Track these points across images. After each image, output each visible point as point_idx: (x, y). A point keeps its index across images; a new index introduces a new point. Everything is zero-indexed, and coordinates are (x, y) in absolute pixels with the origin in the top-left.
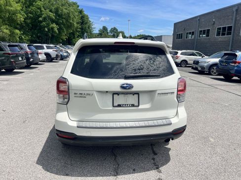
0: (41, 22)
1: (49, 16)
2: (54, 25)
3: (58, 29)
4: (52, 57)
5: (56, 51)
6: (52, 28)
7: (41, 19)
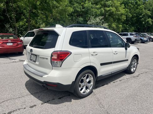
0: (141, 18)
1: (147, 14)
2: (150, 19)
3: (152, 22)
4: (132, 40)
5: (135, 37)
6: (148, 22)
7: (141, 16)
